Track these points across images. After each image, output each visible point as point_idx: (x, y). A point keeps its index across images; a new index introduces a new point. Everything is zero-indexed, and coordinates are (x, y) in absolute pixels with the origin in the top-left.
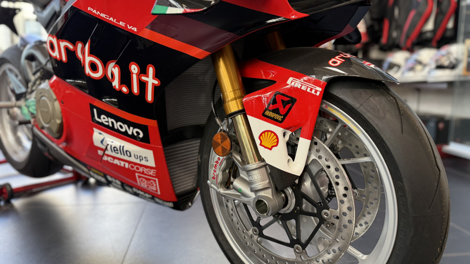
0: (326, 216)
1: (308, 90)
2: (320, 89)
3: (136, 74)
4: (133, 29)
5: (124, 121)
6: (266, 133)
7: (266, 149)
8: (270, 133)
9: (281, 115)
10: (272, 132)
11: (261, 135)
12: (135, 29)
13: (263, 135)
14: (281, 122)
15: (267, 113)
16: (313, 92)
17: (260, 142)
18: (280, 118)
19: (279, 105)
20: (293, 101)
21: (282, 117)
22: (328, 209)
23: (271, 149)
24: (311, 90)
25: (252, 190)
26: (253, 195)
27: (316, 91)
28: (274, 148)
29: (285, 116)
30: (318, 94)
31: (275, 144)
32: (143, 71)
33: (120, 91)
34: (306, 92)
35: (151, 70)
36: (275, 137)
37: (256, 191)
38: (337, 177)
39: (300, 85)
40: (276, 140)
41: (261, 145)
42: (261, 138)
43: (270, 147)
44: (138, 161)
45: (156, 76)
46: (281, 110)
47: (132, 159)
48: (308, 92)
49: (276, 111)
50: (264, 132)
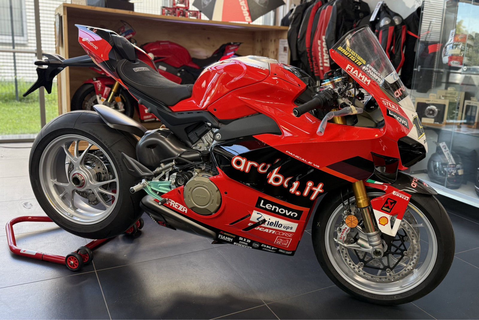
0: (406, 254)
1: (403, 198)
2: (408, 198)
3: (310, 187)
4: (317, 166)
5: (285, 208)
6: (383, 218)
7: (382, 226)
8: (384, 218)
9: (390, 209)
10: (385, 217)
11: (380, 219)
12: (318, 167)
13: (381, 219)
14: (390, 212)
15: (384, 208)
16: (405, 199)
17: (379, 222)
18: (389, 210)
19: (389, 204)
20: (395, 202)
21: (390, 210)
22: (407, 251)
23: (384, 225)
24: (404, 198)
25: (370, 245)
26: (371, 248)
27: (406, 199)
28: (386, 225)
29: (391, 209)
30: (407, 200)
31: (387, 223)
32: (316, 185)
33: (294, 193)
34: (401, 198)
35: (321, 185)
36: (387, 220)
37: (373, 246)
38: (413, 236)
39: (399, 195)
40: (387, 221)
41: (379, 223)
42: (380, 220)
43: (384, 224)
44: (285, 230)
45: (322, 188)
46: (390, 207)
47: (282, 229)
48: (402, 199)
49: (388, 207)
50: (382, 217)
